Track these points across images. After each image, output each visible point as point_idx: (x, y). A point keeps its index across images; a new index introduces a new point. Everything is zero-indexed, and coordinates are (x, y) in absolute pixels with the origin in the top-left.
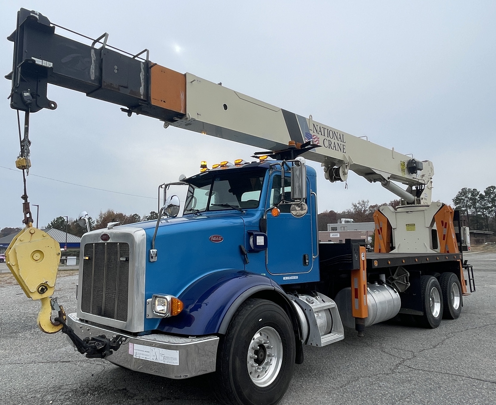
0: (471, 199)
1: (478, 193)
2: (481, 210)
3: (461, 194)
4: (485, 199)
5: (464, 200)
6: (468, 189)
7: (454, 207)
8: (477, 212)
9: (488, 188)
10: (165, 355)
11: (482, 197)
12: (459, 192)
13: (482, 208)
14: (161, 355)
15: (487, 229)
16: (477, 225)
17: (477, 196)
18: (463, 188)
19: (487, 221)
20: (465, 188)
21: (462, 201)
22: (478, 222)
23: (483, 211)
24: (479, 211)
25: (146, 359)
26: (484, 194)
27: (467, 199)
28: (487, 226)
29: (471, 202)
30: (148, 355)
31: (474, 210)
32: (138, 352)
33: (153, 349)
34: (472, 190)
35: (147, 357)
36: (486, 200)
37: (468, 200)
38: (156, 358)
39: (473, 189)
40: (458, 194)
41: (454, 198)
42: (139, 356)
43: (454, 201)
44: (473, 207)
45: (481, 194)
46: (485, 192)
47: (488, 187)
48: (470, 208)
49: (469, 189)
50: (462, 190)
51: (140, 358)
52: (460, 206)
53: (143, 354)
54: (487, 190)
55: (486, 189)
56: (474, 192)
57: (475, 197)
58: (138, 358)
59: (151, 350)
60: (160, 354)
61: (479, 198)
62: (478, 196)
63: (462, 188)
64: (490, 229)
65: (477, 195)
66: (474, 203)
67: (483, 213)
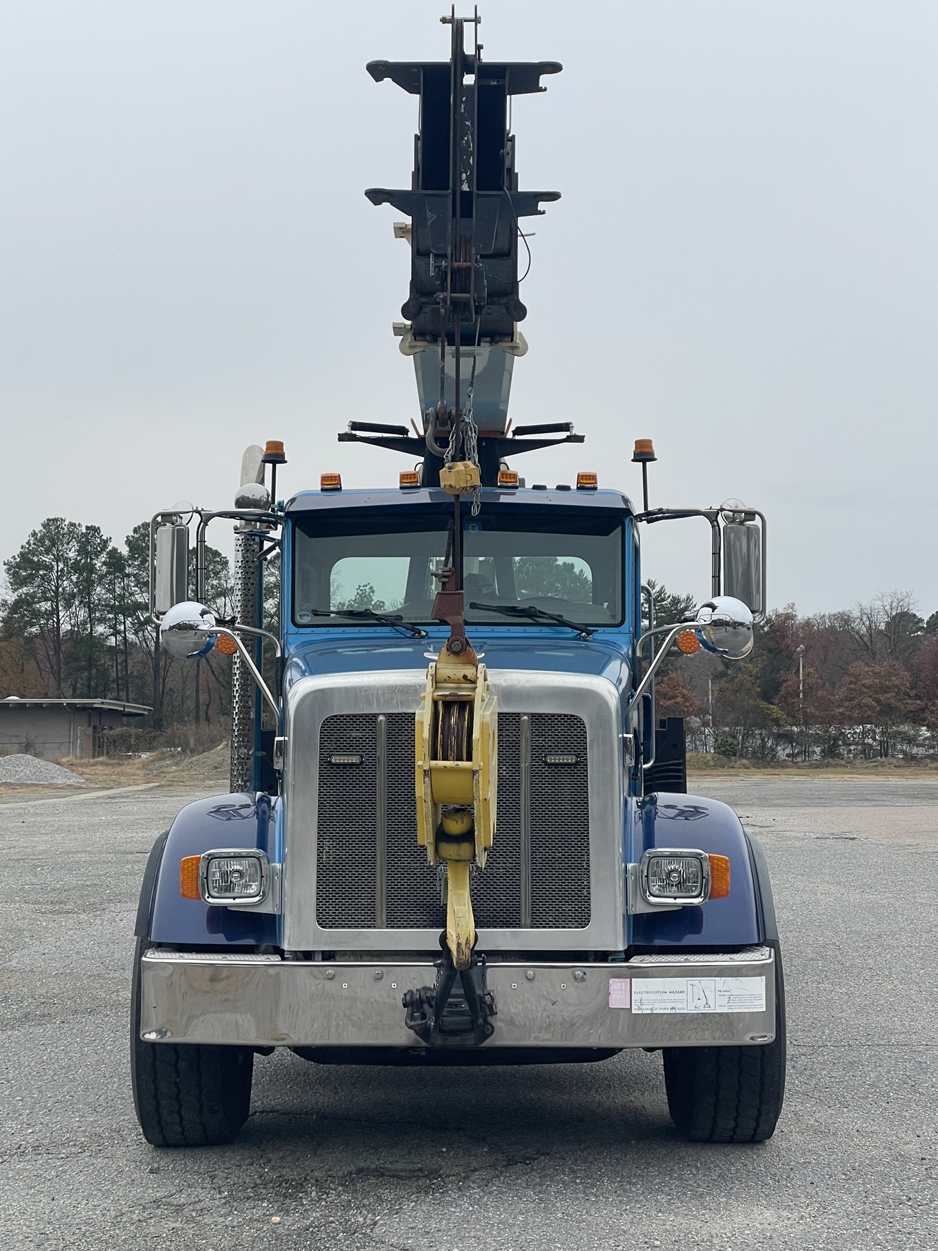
0: (76, 567)
1: (105, 543)
2: (111, 616)
3: (41, 541)
4: (128, 570)
5: (49, 568)
6: (67, 523)
7: (7, 597)
8: (93, 621)
9: (139, 527)
10: (732, 992)
11: (116, 562)
12: (34, 534)
13: (112, 609)
14: (720, 994)
15: (123, 694)
16: (89, 679)
17: (97, 556)
18: (48, 520)
19: (126, 661)
20: (55, 520)
21: (41, 572)
22: (91, 662)
23: (116, 619)
24: (101, 620)
25: (673, 1011)
26: (124, 550)
27: (61, 565)
28: (123, 685)
29: (74, 578)
30: (681, 1001)
31: (83, 614)
32: (645, 996)
33: (694, 983)
34: (84, 531)
35: (679, 1005)
36: (128, 576)
37: (62, 570)
38: (707, 1003)
39: (87, 528)
40: (28, 543)
41: (14, 557)
42: (651, 1007)
43: (9, 570)
44: (81, 602)
45: (115, 550)
46: (129, 542)
47: (140, 524)
48: (68, 606)
49: (72, 524)
50: (44, 526)
51: (655, 1012)
52: (33, 596)
53: (662, 1001)
54: (136, 536)
55: (135, 531)
56: (90, 540)
57: (92, 559)
58: (649, 1012)
59: (690, 987)
60: (717, 992)
61: (104, 563)
62: (103, 557)
63: (44, 520)
64: (131, 695)
65: (101, 552)
66: (86, 588)
67: (114, 627)
